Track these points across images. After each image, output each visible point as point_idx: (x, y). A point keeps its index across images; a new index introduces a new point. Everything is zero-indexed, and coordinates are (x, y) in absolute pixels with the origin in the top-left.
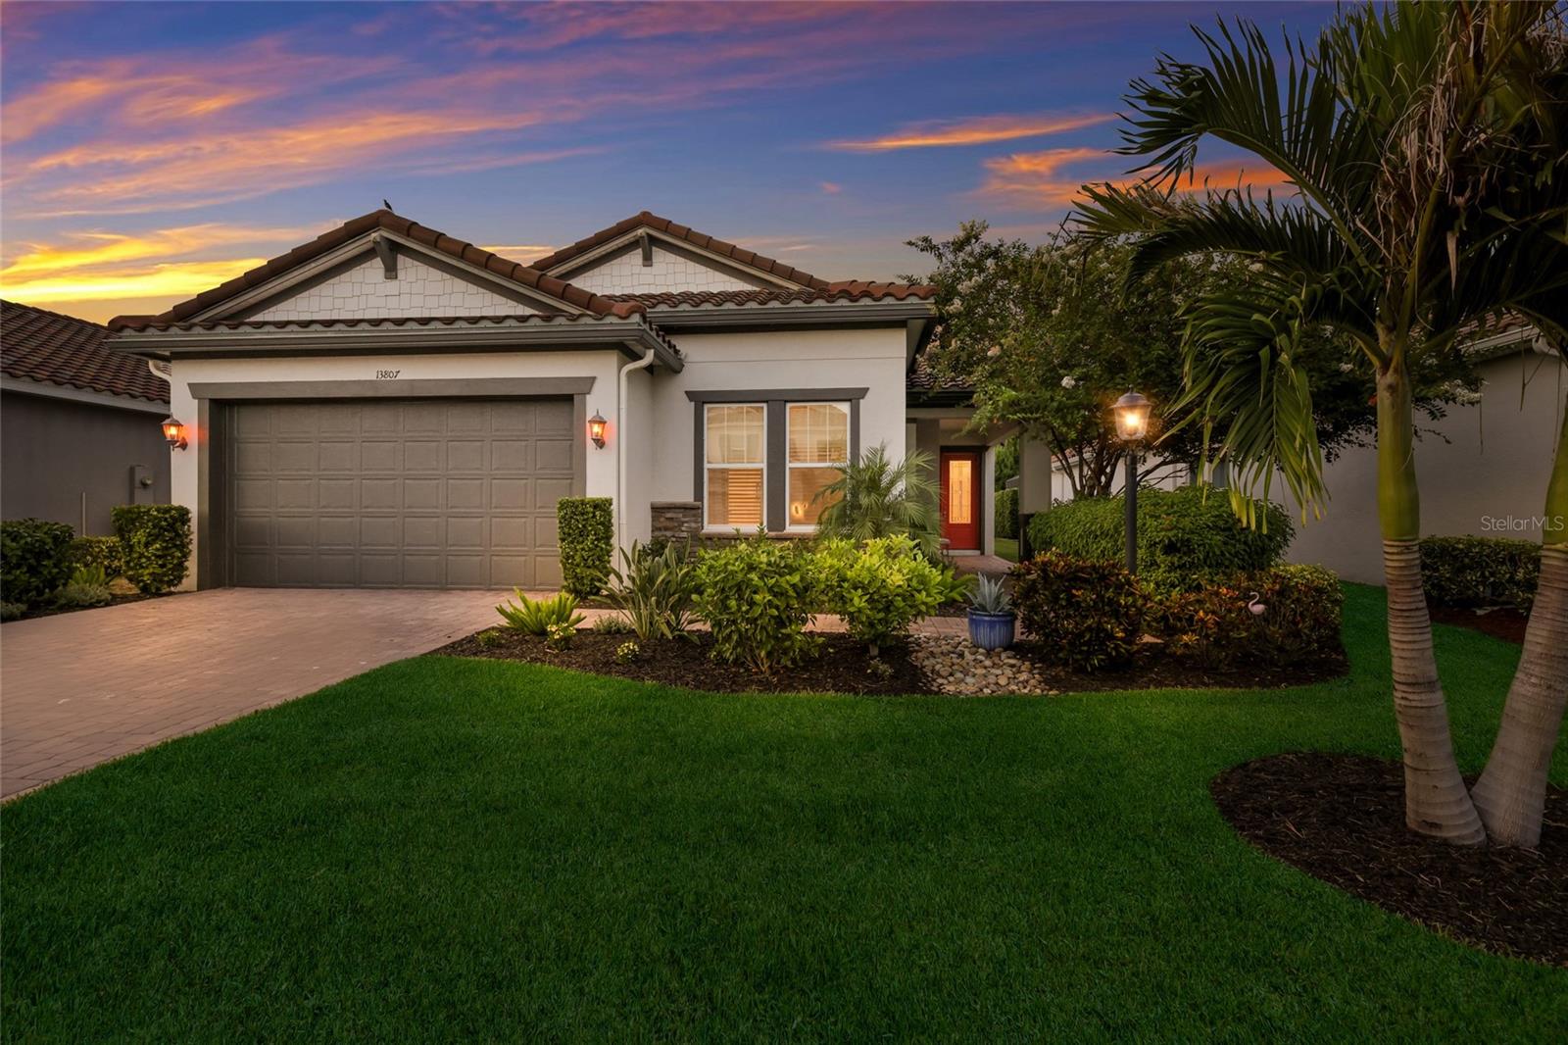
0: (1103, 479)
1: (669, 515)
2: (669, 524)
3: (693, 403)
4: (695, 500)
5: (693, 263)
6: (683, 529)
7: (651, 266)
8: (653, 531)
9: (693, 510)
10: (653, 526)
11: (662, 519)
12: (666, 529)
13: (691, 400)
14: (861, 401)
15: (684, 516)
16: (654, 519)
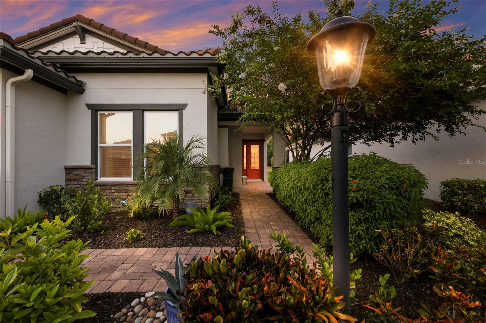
0: (306, 152)
1: (75, 172)
2: (75, 177)
3: (90, 110)
4: (92, 164)
5: (107, 43)
6: (84, 180)
7: (85, 43)
8: (66, 182)
9: (91, 170)
10: (66, 179)
11: (72, 175)
12: (74, 180)
13: (89, 109)
14: (184, 111)
15: (85, 173)
16: (67, 175)
